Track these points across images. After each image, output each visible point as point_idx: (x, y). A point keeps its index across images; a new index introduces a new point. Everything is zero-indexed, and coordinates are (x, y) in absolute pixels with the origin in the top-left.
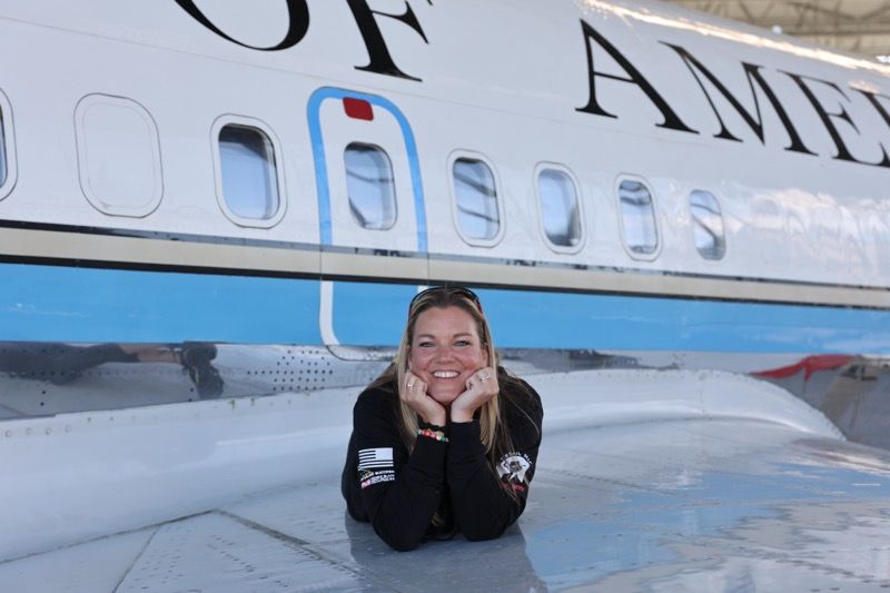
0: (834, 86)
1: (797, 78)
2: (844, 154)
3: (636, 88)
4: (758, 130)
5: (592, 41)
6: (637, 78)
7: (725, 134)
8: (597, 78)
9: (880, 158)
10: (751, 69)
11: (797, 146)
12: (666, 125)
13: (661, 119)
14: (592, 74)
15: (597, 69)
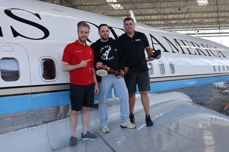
0: (187, 41)
1: (181, 41)
2: (190, 53)
3: (159, 45)
4: (178, 50)
5: (152, 38)
6: (159, 43)
7: (173, 52)
8: (154, 44)
9: (195, 53)
10: (175, 40)
11: (184, 53)
12: (165, 51)
13: (164, 50)
14: (153, 43)
15: (153, 42)
